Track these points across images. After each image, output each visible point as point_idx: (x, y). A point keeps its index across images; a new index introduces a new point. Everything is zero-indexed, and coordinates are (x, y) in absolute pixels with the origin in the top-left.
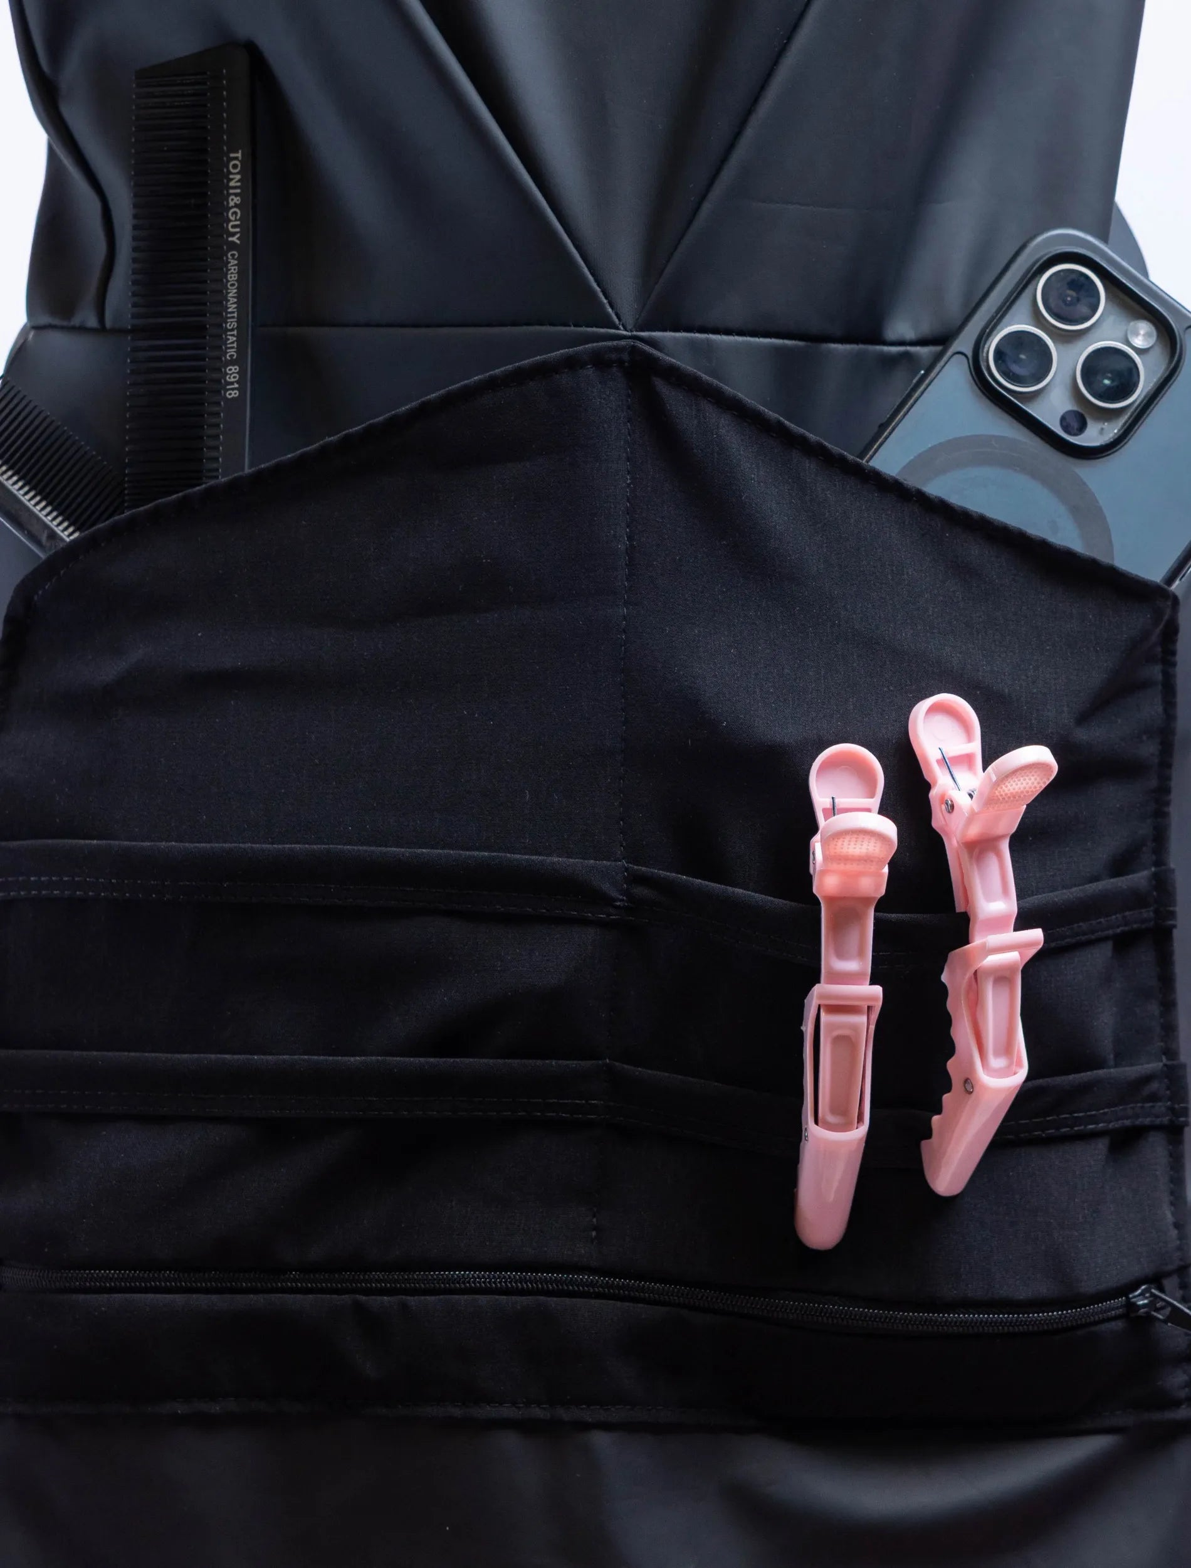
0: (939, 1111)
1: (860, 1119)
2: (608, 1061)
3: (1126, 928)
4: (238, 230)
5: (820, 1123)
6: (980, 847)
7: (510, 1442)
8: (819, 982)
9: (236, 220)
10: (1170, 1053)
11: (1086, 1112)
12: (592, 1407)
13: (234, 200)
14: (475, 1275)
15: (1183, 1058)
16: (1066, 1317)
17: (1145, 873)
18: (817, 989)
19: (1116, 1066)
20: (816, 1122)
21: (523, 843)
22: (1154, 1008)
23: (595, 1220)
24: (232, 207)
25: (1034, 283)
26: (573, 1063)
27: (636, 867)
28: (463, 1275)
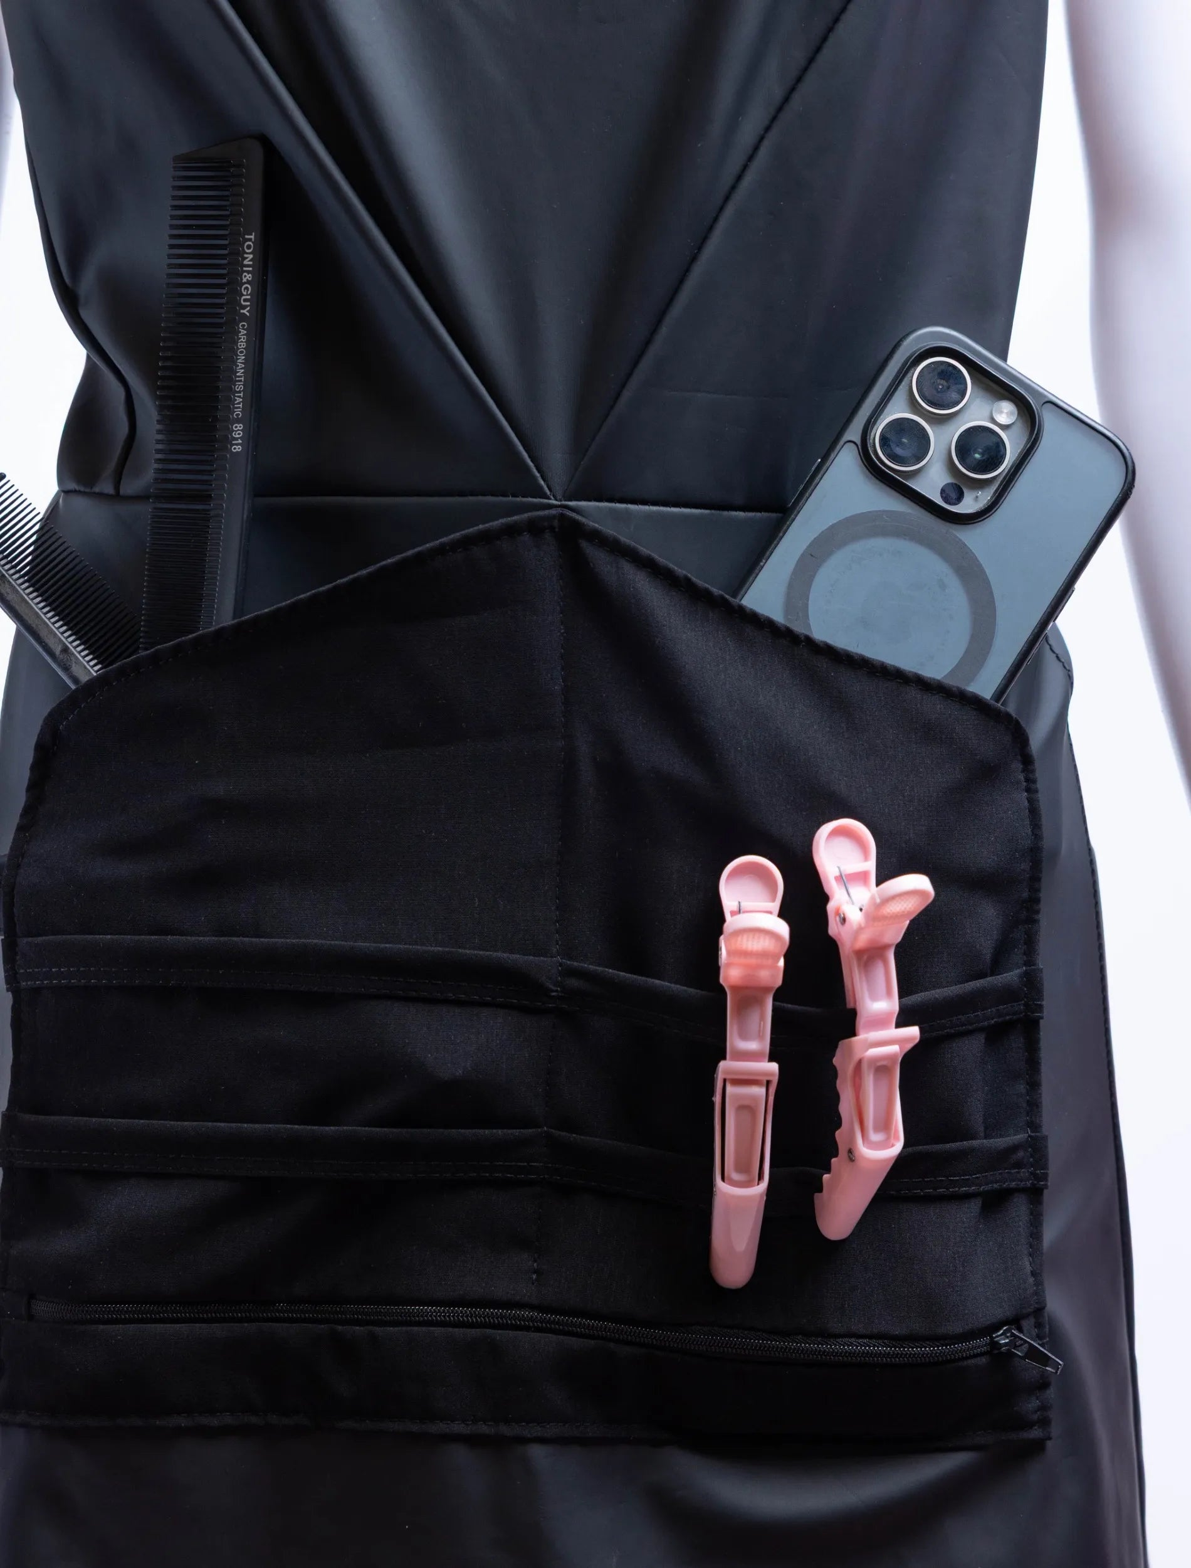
0: (828, 1170)
1: (761, 1177)
2: (545, 1128)
3: (1000, 1020)
4: (248, 303)
5: (726, 1181)
6: (870, 955)
7: (461, 1456)
8: (724, 1058)
9: (247, 295)
10: (1034, 1126)
11: (960, 1177)
12: (530, 1425)
13: (247, 277)
14: (433, 1310)
15: (1045, 1130)
16: (937, 1353)
17: (1018, 971)
18: (722, 1065)
19: (985, 1138)
20: (723, 1179)
21: (473, 943)
22: (1022, 1088)
23: (535, 1265)
24: (245, 283)
25: (909, 375)
26: (516, 1132)
27: (568, 962)
28: (422, 1310)
